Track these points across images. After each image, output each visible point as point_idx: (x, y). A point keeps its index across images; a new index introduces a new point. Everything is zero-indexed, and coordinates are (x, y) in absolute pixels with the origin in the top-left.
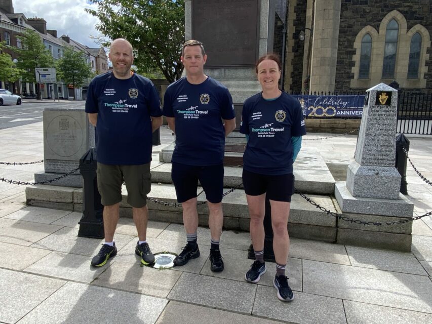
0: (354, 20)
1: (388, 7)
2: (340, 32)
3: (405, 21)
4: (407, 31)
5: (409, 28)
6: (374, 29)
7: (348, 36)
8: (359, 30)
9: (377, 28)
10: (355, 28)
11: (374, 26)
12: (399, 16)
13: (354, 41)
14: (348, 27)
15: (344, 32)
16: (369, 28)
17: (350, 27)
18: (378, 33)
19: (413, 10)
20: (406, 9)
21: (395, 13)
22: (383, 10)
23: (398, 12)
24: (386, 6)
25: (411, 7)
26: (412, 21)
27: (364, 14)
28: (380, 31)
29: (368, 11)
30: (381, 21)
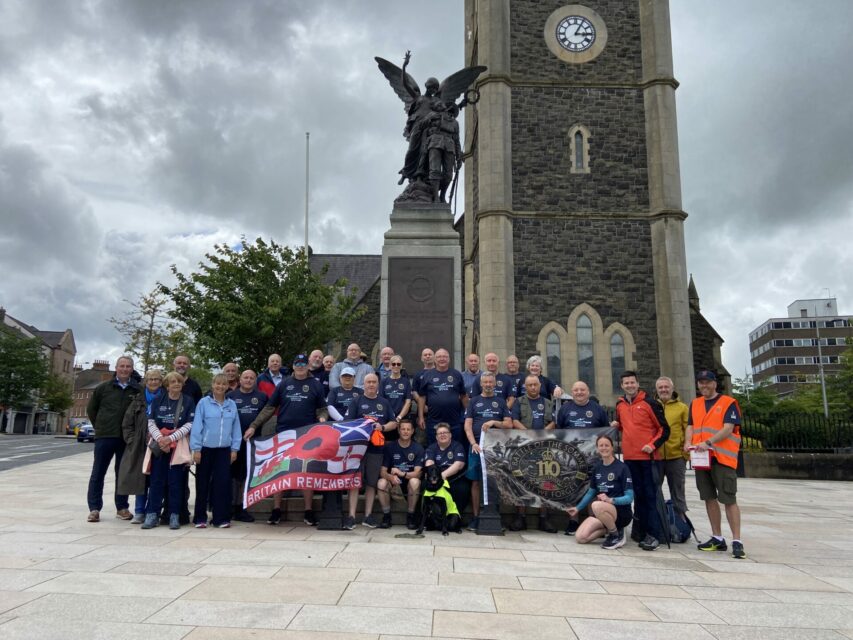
0: (533, 314)
1: (575, 298)
2: (517, 328)
3: (599, 317)
4: (604, 331)
5: (605, 327)
6: (560, 326)
7: (528, 333)
8: (541, 327)
9: (564, 324)
10: (535, 324)
11: (560, 323)
12: (591, 311)
13: (536, 341)
14: (527, 323)
15: (522, 329)
16: (553, 325)
17: (529, 322)
18: (567, 331)
19: (608, 304)
20: (598, 303)
21: (584, 307)
22: (569, 303)
23: (588, 306)
24: (572, 298)
25: (604, 300)
26: (607, 318)
27: (546, 307)
28: (569, 329)
29: (549, 302)
30: (568, 316)
